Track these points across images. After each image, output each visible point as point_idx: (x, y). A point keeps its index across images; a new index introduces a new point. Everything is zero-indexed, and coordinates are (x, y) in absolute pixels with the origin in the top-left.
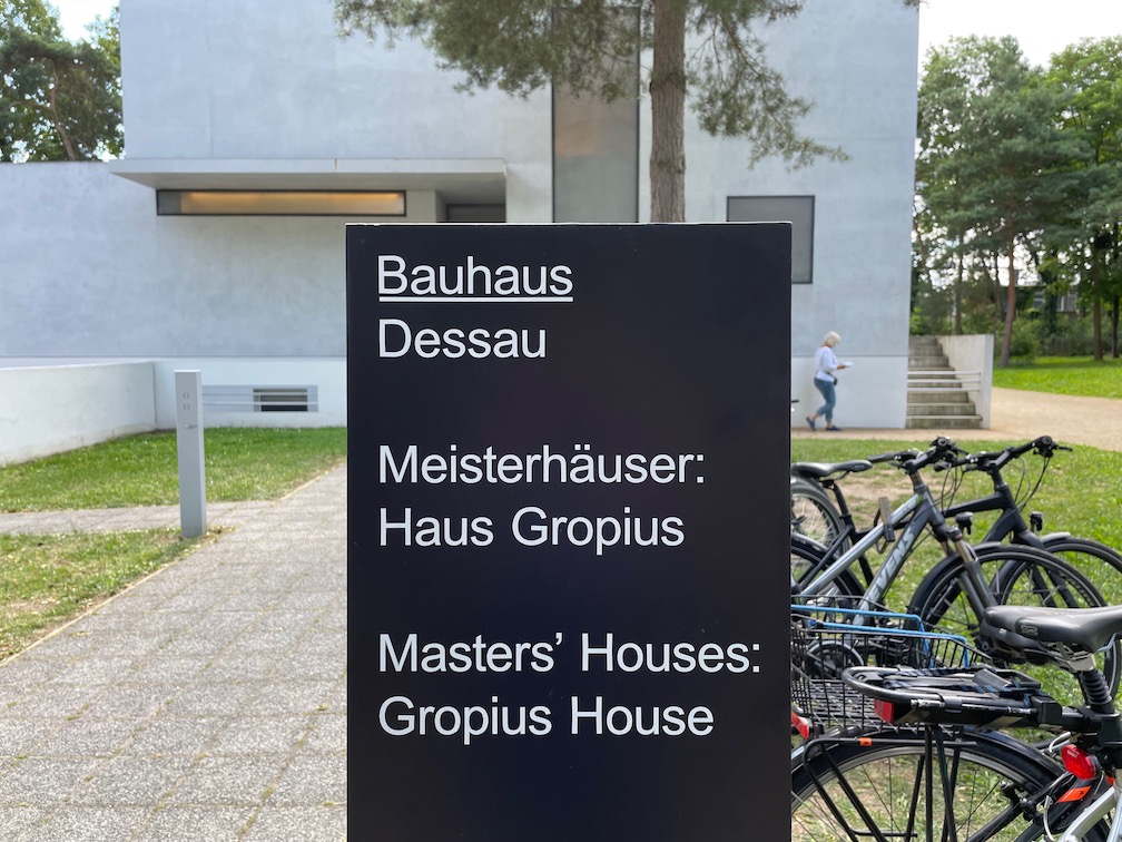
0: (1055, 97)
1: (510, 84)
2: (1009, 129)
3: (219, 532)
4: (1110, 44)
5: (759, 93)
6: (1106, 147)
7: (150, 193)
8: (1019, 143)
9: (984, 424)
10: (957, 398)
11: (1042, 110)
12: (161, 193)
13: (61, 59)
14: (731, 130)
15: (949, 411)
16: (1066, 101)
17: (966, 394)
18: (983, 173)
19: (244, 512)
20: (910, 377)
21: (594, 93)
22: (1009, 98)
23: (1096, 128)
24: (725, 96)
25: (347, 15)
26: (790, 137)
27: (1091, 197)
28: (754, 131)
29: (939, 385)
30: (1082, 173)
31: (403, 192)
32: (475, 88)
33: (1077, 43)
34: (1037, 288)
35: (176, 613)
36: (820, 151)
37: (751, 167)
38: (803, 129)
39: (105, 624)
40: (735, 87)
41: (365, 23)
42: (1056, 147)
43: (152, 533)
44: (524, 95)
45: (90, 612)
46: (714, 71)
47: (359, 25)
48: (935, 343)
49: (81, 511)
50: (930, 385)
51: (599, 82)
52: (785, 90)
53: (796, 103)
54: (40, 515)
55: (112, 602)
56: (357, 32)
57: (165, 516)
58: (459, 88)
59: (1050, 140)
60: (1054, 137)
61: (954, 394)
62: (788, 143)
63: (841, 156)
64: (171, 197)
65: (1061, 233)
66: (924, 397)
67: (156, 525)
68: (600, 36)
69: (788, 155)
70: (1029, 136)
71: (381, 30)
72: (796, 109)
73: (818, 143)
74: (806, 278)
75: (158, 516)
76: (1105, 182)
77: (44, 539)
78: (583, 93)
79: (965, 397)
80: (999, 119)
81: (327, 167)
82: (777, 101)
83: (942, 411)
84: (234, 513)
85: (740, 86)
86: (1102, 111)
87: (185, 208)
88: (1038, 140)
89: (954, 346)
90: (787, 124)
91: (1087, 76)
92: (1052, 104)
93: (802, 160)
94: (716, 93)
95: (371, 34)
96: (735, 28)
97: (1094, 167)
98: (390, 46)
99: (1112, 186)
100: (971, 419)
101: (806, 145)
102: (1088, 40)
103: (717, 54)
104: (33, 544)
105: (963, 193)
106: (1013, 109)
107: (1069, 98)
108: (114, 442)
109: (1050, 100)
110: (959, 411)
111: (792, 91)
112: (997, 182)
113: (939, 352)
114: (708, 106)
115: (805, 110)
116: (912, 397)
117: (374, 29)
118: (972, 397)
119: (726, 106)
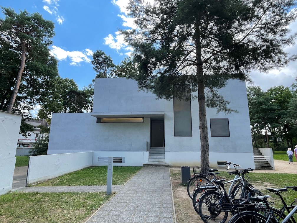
0: (270, 97)
1: (167, 98)
2: (261, 104)
3: (114, 193)
4: (280, 87)
5: (218, 100)
6: (282, 107)
7: (96, 118)
8: (264, 107)
9: (273, 169)
10: (266, 162)
11: (268, 100)
12: (97, 118)
13: (78, 94)
14: (212, 106)
15: (264, 165)
16: (272, 98)
17: (268, 161)
18: (257, 112)
19: (118, 188)
20: (254, 157)
21: (184, 100)
22: (260, 98)
23: (280, 103)
24: (211, 100)
25: (140, 88)
26: (226, 108)
27: (282, 117)
28: (218, 107)
29: (261, 159)
30: (279, 112)
31: (143, 118)
32: (160, 99)
33: (273, 87)
34: (272, 136)
35: (113, 216)
36: (232, 111)
37: (217, 114)
38: (228, 106)
39: (98, 218)
40: (213, 99)
41: (143, 89)
42: (272, 107)
43: (100, 193)
44: (170, 100)
45: (94, 214)
46: (208, 96)
47: (142, 89)
48: (258, 149)
49: (83, 186)
50: (259, 159)
51: (185, 98)
52: (224, 99)
53: (226, 102)
54: (75, 187)
55: (98, 211)
56: (142, 90)
57: (101, 188)
58: (156, 99)
59: (270, 106)
60: (271, 105)
61: (265, 161)
62: (225, 109)
63: (237, 111)
64: (99, 119)
65: (276, 124)
66: (258, 162)
67: (100, 191)
68: (185, 89)
69: (225, 111)
70: (266, 105)
71: (146, 90)
72: (227, 103)
73: (232, 109)
74: (228, 135)
75: (99, 188)
76: (284, 114)
77: (78, 193)
78: (182, 100)
79: (267, 162)
80: (259, 102)
81: (130, 114)
82: (222, 102)
83: (262, 165)
84: (116, 188)
85: (214, 98)
86: (281, 100)
87: (102, 121)
88: (268, 106)
89: (262, 150)
90: (225, 106)
91: (276, 93)
92: (270, 99)
93: (229, 112)
94: (209, 99)
95: (144, 91)
96: (212, 88)
97: (281, 111)
98: (147, 93)
99: (286, 115)
100: (270, 168)
101: (229, 110)
102: (275, 86)
103: (209, 93)
104: (76, 195)
105: (253, 116)
106: (261, 100)
107: (273, 98)
108: (85, 169)
109: (269, 98)
110: (267, 166)
111: (225, 99)
112: (260, 114)
113: (259, 152)
114: (207, 102)
115: (229, 103)
116: (255, 162)
117: (145, 90)
118: (269, 162)
119: (211, 102)
